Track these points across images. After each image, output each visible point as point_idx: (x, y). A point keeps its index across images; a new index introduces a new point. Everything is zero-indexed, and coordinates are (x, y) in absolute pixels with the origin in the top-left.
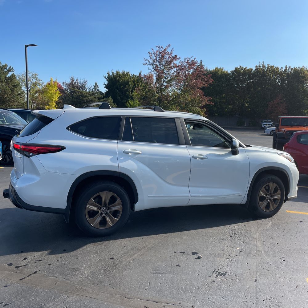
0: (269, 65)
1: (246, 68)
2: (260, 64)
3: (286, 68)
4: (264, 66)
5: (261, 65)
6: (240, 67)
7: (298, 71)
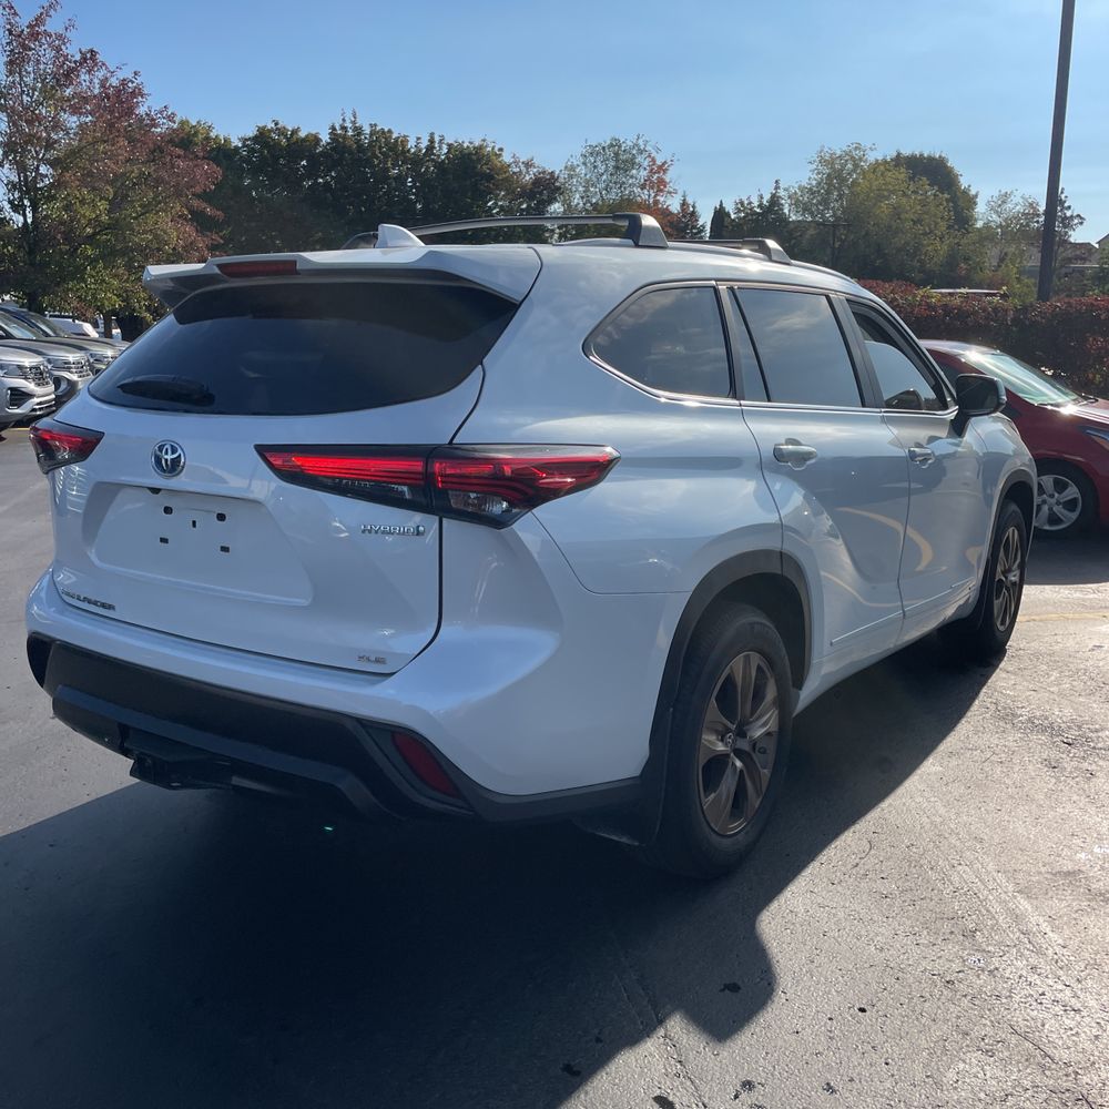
0: (375, 125)
1: (295, 132)
2: (344, 120)
3: (432, 141)
4: (358, 131)
5: (348, 125)
6: (276, 124)
7: (470, 154)
